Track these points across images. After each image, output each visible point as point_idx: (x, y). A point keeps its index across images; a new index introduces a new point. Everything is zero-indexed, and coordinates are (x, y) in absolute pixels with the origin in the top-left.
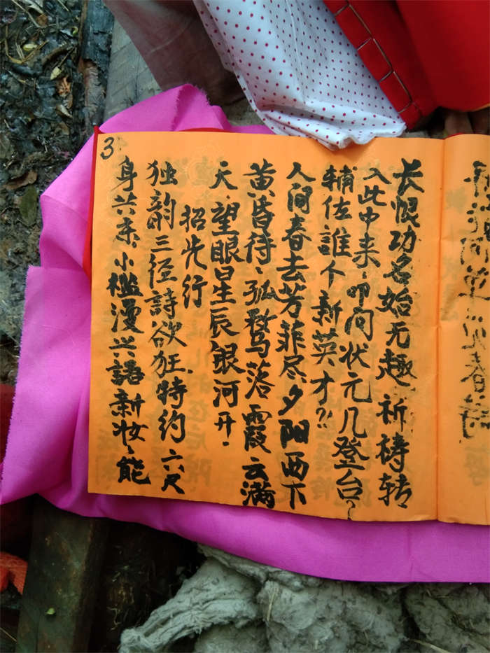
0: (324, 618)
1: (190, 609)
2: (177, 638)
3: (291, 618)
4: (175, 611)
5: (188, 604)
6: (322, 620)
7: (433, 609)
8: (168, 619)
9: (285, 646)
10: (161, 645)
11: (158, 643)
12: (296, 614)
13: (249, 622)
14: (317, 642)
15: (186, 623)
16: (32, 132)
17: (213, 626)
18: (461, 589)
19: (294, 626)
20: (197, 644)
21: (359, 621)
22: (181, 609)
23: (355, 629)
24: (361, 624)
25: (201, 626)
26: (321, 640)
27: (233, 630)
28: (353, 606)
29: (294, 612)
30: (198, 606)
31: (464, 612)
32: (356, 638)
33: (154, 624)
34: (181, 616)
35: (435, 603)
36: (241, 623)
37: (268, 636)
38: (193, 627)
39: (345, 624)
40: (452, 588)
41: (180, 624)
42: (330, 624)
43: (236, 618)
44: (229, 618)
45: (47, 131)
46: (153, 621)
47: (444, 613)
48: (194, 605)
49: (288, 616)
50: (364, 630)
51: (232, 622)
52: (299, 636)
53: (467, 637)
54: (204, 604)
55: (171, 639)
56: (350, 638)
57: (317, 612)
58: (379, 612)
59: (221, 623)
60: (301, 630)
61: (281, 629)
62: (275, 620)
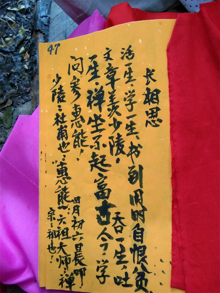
16: (10, 80)
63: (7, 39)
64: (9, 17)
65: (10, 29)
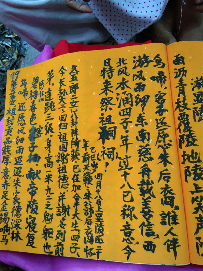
63: (4, 61)
64: (6, 42)
65: (7, 53)
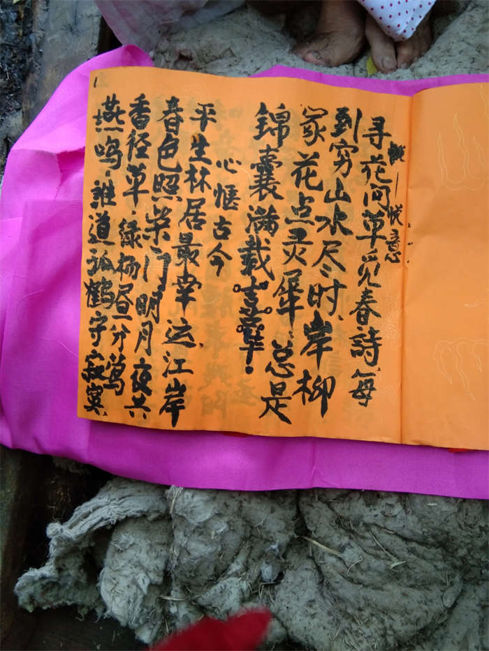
0: (220, 514)
1: (108, 504)
2: (95, 528)
3: (192, 511)
4: (94, 506)
5: (106, 501)
6: (219, 515)
7: (321, 511)
8: (90, 513)
9: (185, 536)
10: (81, 535)
11: (78, 533)
12: (196, 509)
13: (160, 516)
14: (213, 533)
15: (103, 516)
17: (127, 517)
18: (347, 494)
19: (194, 519)
20: (114, 534)
21: (252, 518)
22: (100, 504)
23: (249, 523)
24: (254, 521)
25: (116, 518)
26: (217, 531)
27: (146, 522)
28: (249, 506)
29: (194, 507)
30: (115, 502)
31: (346, 514)
32: (251, 532)
33: (77, 518)
34: (100, 510)
35: (324, 507)
36: (153, 516)
37: (173, 527)
38: (109, 518)
39: (241, 520)
40: (338, 493)
41: (98, 516)
42: (226, 519)
43: (148, 511)
44: (141, 511)
45: (9, 57)
46: (76, 515)
47: (329, 514)
48: (112, 500)
49: (189, 510)
50: (256, 526)
51: (144, 516)
52: (198, 527)
53: (348, 537)
54: (120, 499)
55: (90, 529)
56: (245, 531)
57: (215, 508)
58: (272, 511)
59: (134, 515)
60: (199, 523)
61: (183, 521)
62: (177, 512)
